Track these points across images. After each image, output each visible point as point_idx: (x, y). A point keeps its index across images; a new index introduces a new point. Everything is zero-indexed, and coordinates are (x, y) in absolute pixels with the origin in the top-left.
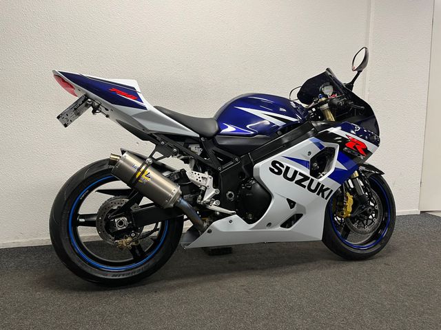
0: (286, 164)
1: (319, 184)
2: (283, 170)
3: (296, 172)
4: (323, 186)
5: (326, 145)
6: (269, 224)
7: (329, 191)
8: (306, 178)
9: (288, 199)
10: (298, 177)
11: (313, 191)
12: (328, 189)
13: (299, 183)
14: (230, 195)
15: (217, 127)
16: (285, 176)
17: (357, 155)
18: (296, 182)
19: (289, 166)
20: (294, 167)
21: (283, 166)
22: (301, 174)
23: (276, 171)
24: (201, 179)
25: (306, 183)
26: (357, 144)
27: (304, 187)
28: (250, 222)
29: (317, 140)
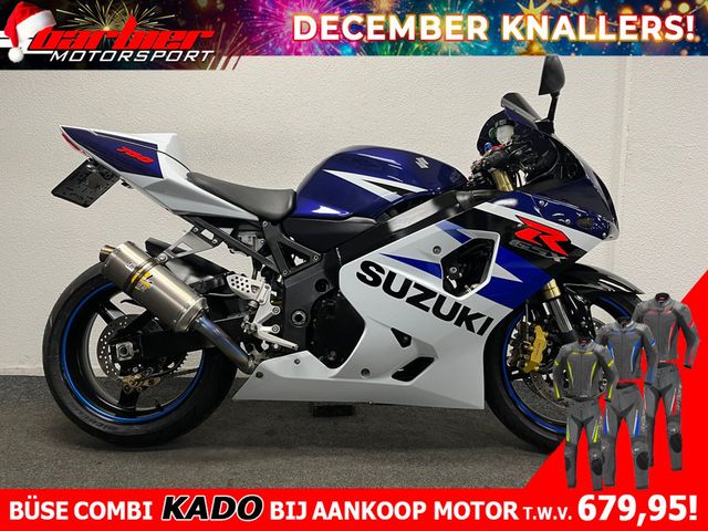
0: (388, 268)
1: (457, 305)
2: (383, 277)
3: (407, 283)
4: (466, 310)
5: (473, 234)
6: (365, 372)
7: (483, 320)
8: (429, 294)
9: (393, 330)
10: (413, 292)
11: (448, 318)
12: (478, 316)
13: (414, 301)
14: (299, 318)
15: (290, 203)
16: (387, 289)
17: (544, 254)
18: (409, 301)
19: (394, 270)
20: (404, 273)
21: (383, 272)
22: (417, 286)
23: (370, 279)
24: (249, 289)
25: (430, 303)
26: (544, 234)
27: (426, 309)
28: (332, 365)
29: (453, 226)
